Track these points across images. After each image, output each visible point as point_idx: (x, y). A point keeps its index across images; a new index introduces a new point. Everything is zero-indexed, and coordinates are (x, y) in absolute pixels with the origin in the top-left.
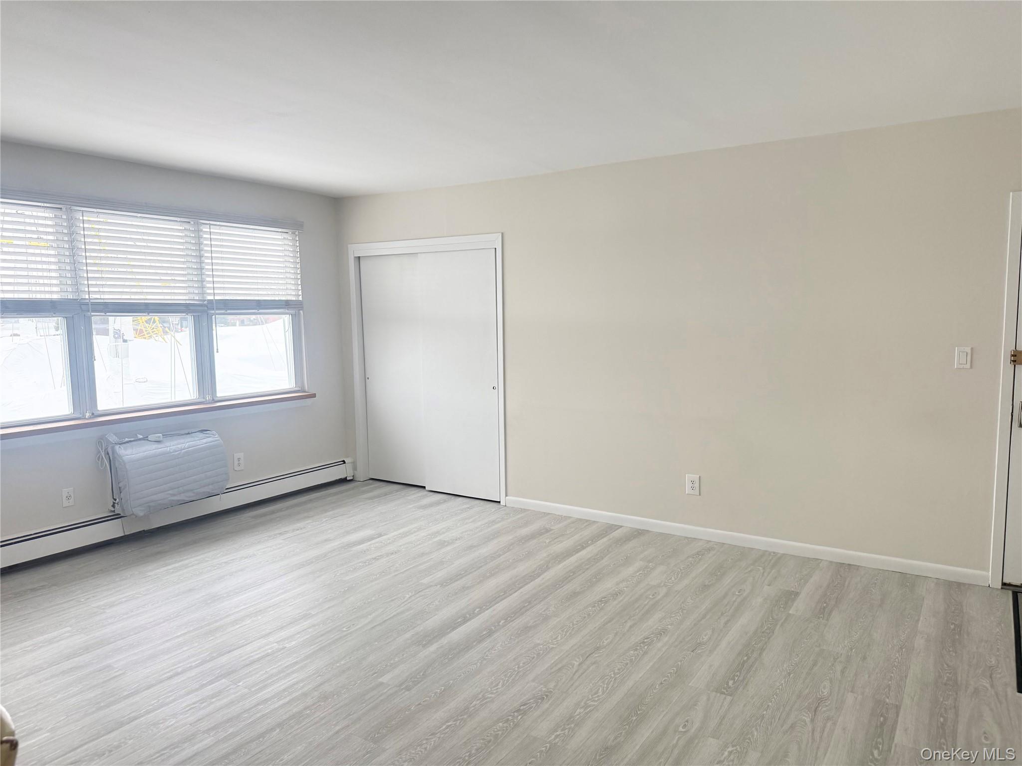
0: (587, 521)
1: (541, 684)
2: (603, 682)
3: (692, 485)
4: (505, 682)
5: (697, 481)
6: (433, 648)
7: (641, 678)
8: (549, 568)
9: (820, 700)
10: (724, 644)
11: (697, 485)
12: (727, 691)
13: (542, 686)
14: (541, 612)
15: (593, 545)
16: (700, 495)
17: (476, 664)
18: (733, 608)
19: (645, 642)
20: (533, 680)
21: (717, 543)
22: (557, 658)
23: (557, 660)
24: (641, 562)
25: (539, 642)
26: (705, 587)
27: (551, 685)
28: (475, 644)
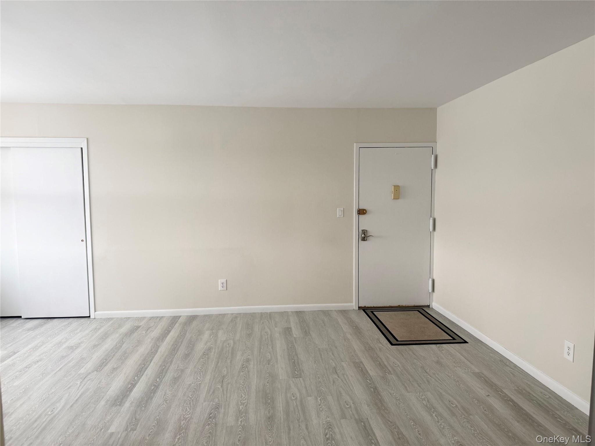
0: (158, 317)
1: (210, 402)
2: (241, 391)
3: (222, 285)
4: (190, 407)
5: (225, 283)
6: (127, 404)
7: (256, 383)
8: (159, 346)
9: (335, 368)
10: (279, 358)
11: (225, 285)
12: (298, 376)
13: (212, 403)
14: (176, 369)
15: (173, 329)
16: (227, 290)
17: (163, 404)
18: (269, 341)
19: (244, 367)
20: (205, 401)
21: (238, 314)
22: (207, 387)
23: (208, 388)
24: (208, 331)
25: (189, 383)
26: (249, 335)
27: (217, 400)
28: (152, 395)
